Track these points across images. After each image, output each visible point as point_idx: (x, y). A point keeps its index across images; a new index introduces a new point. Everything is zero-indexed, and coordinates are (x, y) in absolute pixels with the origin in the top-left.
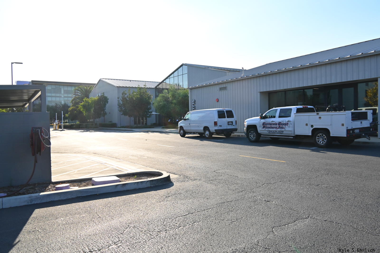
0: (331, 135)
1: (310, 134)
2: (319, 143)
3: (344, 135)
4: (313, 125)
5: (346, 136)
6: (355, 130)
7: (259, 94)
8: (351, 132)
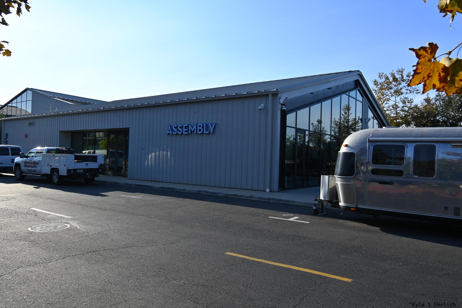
0: (60, 174)
1: (50, 173)
2: (54, 181)
5: (66, 175)
7: (59, 132)
8: (72, 171)
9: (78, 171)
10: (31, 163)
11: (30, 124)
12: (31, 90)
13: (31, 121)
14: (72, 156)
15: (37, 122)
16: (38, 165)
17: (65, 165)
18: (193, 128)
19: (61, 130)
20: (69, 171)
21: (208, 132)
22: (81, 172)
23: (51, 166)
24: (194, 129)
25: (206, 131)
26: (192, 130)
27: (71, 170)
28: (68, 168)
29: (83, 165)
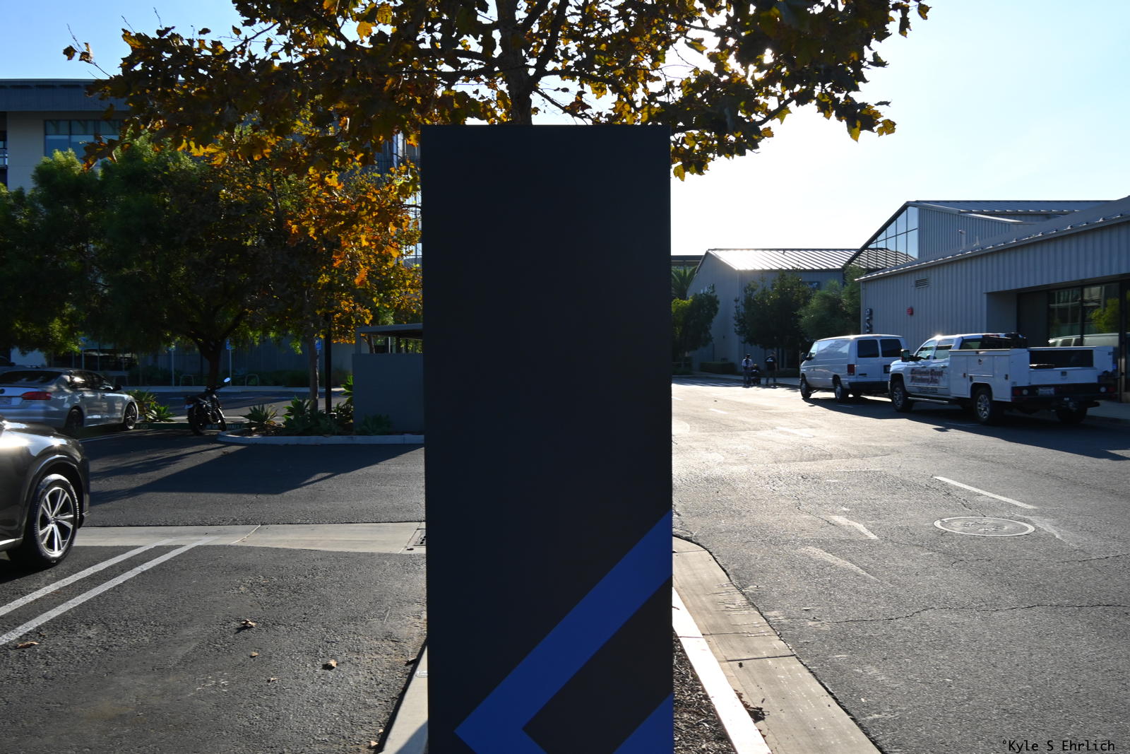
0: (994, 399)
1: (969, 396)
2: (980, 414)
3: (1009, 398)
4: (974, 378)
5: (1010, 401)
7: (985, 296)
8: (1025, 392)
9: (1040, 390)
10: (926, 373)
11: (919, 284)
12: (917, 204)
13: (921, 276)
14: (1024, 354)
15: (933, 276)
16: (941, 378)
17: (1006, 377)
19: (990, 291)
20: (1016, 390)
22: (1048, 393)
23: (971, 378)
27: (1022, 388)
28: (1014, 383)
29: (1053, 376)
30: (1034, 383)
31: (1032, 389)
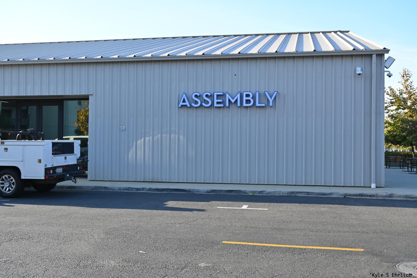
0: (23, 177)
2: (3, 190)
3: (41, 176)
6: (57, 169)
8: (51, 172)
18: (233, 99)
21: (264, 105)
22: (60, 171)
24: (237, 100)
25: (259, 103)
26: (233, 101)
27: (49, 169)
28: (45, 165)
29: (61, 160)
30: (55, 165)
31: (54, 168)
